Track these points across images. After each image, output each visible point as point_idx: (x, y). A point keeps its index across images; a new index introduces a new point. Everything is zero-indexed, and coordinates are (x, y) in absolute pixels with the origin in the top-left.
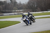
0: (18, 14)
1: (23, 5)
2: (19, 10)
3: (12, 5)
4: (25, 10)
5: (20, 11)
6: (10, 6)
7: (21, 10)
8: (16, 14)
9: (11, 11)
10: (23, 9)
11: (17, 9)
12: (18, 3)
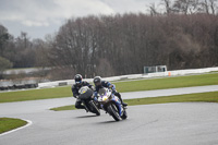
0: (15, 87)
1: (37, 47)
2: (17, 71)
5: (23, 76)
7: (27, 71)
8: (7, 89)
10: (36, 66)
11: (12, 65)
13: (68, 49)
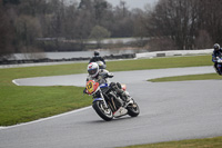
0: (112, 57)
1: (136, 16)
2: (115, 41)
3: (85, 16)
4: (144, 39)
5: (121, 45)
6: (79, 18)
7: (125, 40)
9: (80, 42)
10: (135, 36)
11: (109, 34)
12: (114, 5)
13: (167, 19)
